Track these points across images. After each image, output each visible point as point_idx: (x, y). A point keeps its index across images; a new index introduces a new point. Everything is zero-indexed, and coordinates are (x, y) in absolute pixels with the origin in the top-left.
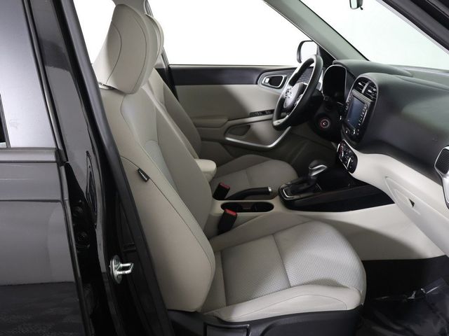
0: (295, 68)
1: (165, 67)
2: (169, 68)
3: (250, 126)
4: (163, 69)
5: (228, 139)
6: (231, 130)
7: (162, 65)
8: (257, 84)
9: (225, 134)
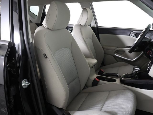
0: (143, 30)
1: (96, 27)
2: (98, 27)
3: (125, 51)
4: (95, 28)
5: (116, 55)
6: (117, 52)
7: (95, 26)
8: (129, 35)
9: (115, 53)
